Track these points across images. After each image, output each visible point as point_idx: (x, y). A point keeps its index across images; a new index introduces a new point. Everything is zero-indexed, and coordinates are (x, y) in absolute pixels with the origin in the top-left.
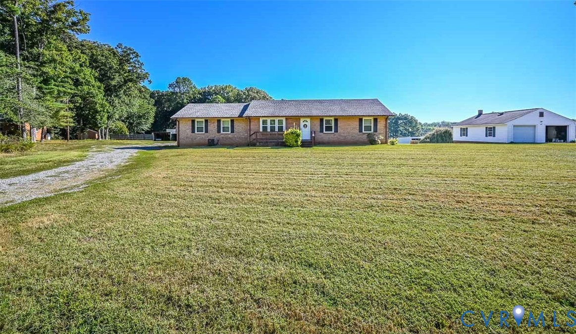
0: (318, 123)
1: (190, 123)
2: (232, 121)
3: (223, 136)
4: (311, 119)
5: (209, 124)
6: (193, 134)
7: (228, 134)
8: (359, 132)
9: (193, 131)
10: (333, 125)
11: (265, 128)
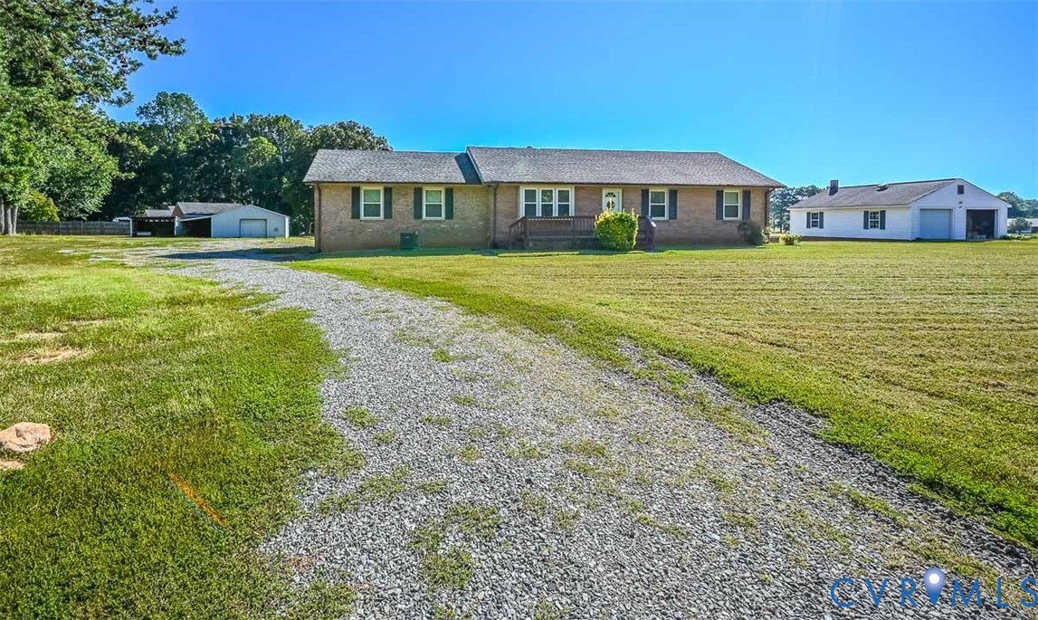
0: (637, 198)
1: (348, 195)
2: (449, 193)
3: (427, 225)
4: (623, 192)
5: (394, 197)
6: (356, 220)
7: (440, 222)
8: (717, 218)
9: (356, 215)
10: (666, 204)
11: (530, 209)
